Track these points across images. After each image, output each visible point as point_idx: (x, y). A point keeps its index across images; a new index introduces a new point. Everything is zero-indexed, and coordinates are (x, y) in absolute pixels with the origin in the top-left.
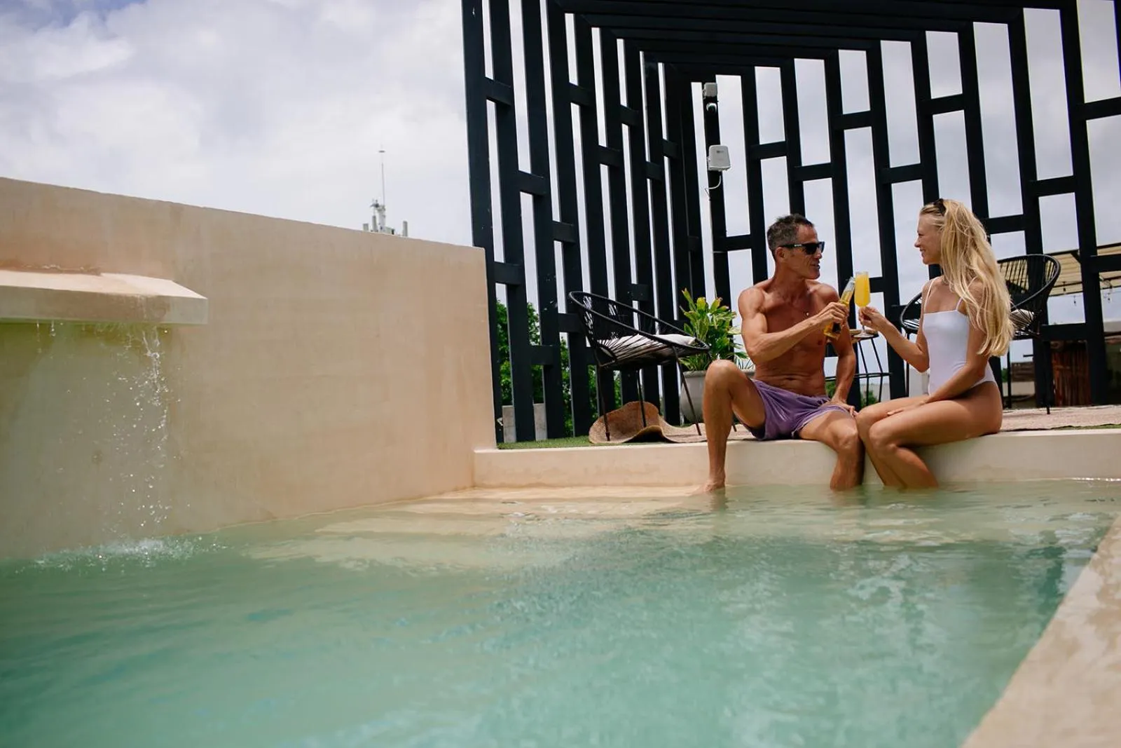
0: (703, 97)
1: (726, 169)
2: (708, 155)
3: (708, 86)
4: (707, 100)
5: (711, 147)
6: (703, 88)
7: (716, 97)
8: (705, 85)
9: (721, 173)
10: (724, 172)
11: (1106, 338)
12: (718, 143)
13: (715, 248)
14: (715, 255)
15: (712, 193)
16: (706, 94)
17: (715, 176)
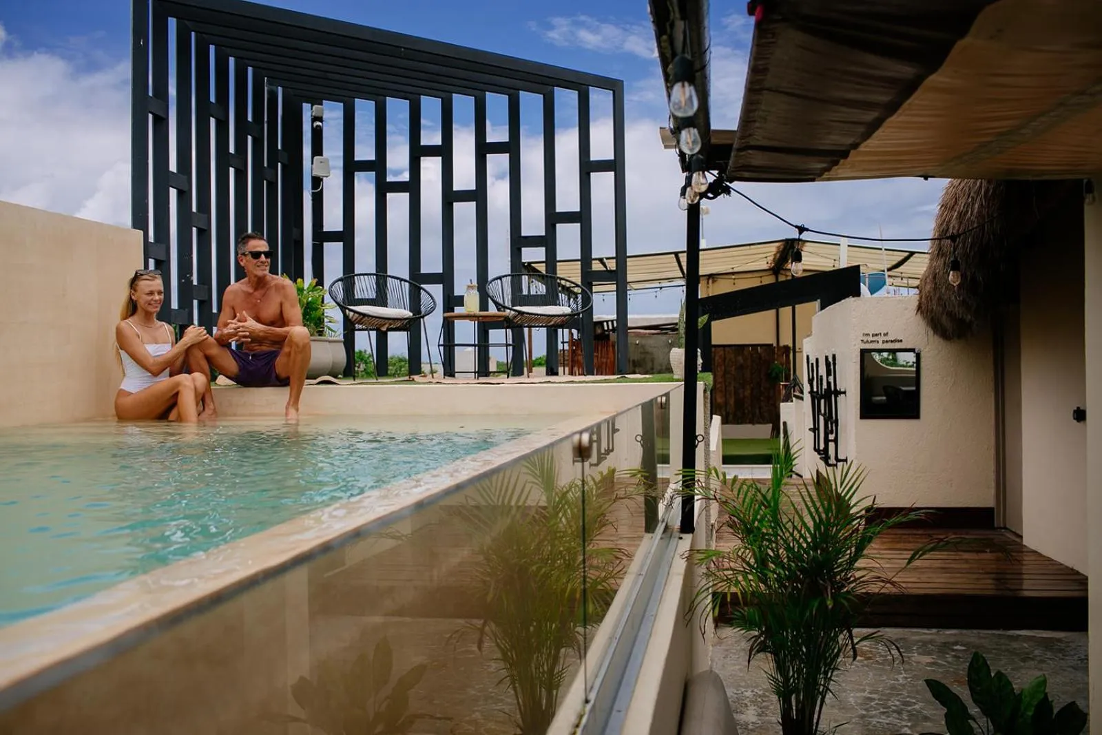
0: (312, 116)
1: (327, 177)
2: (312, 163)
3: (316, 109)
4: (315, 119)
5: (316, 158)
6: (312, 109)
7: (322, 117)
8: (314, 107)
9: (322, 180)
10: (324, 179)
11: (629, 331)
12: (321, 155)
13: (314, 239)
14: (314, 245)
15: (314, 195)
16: (313, 114)
17: (317, 181)
